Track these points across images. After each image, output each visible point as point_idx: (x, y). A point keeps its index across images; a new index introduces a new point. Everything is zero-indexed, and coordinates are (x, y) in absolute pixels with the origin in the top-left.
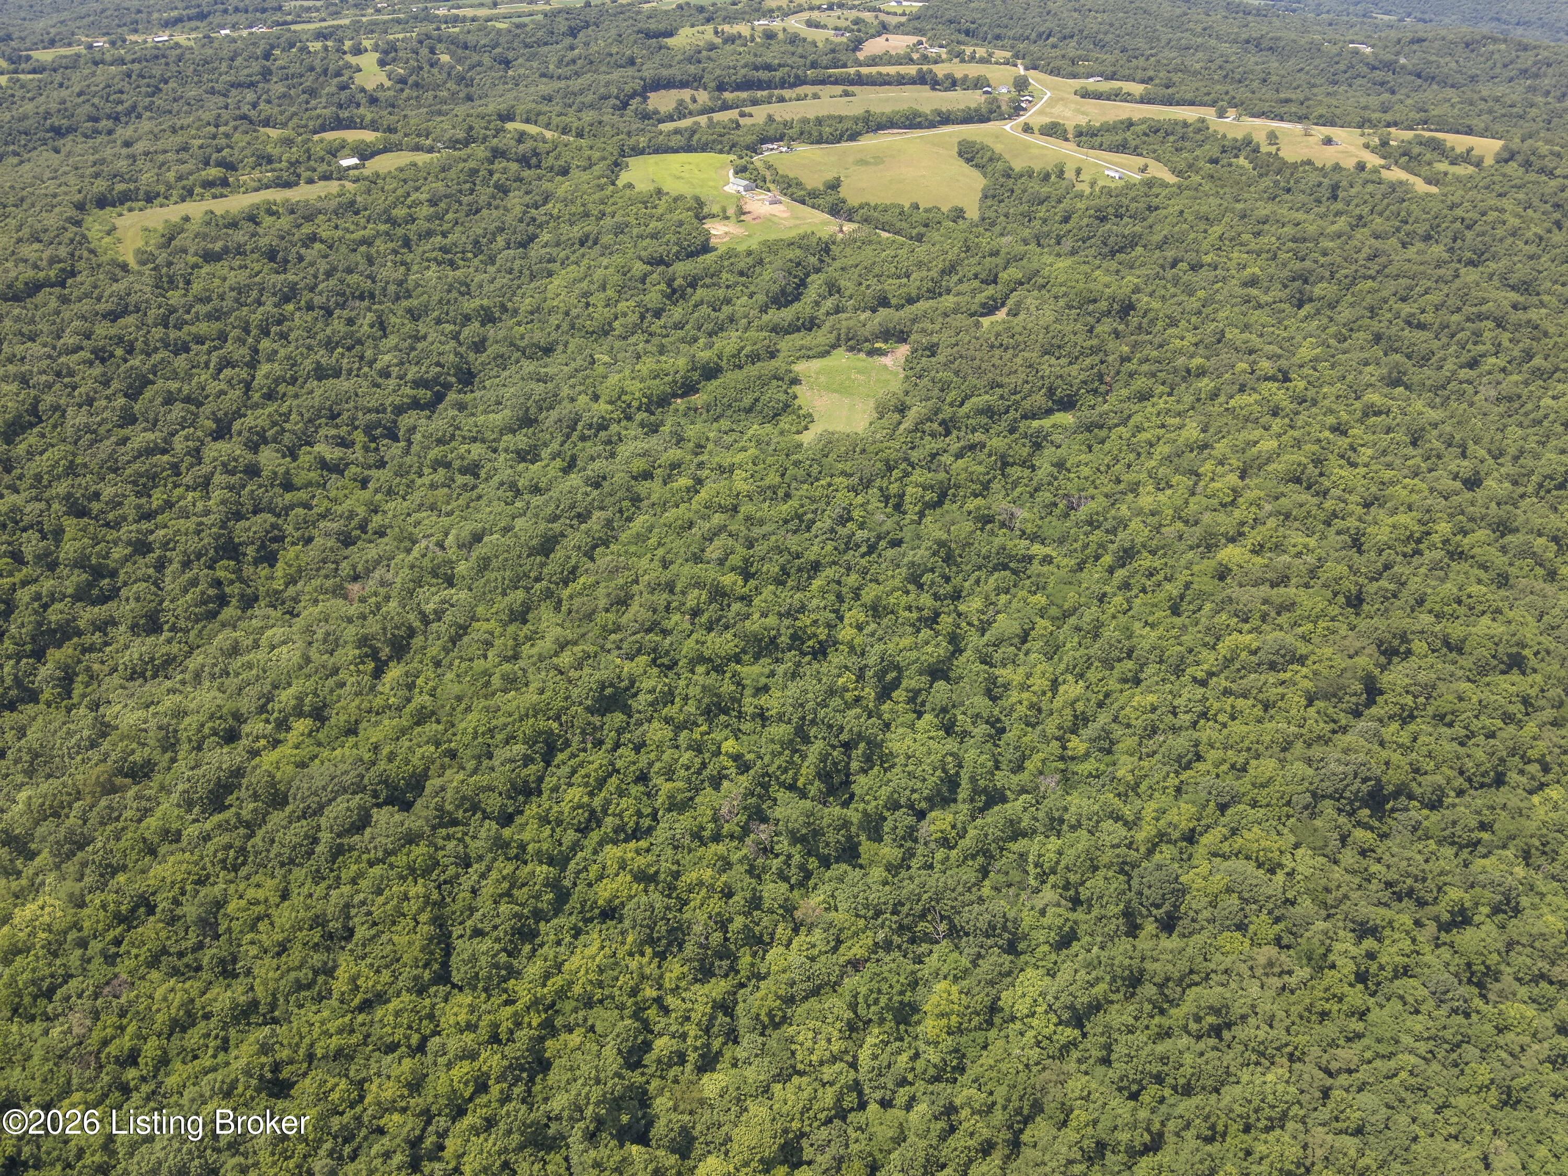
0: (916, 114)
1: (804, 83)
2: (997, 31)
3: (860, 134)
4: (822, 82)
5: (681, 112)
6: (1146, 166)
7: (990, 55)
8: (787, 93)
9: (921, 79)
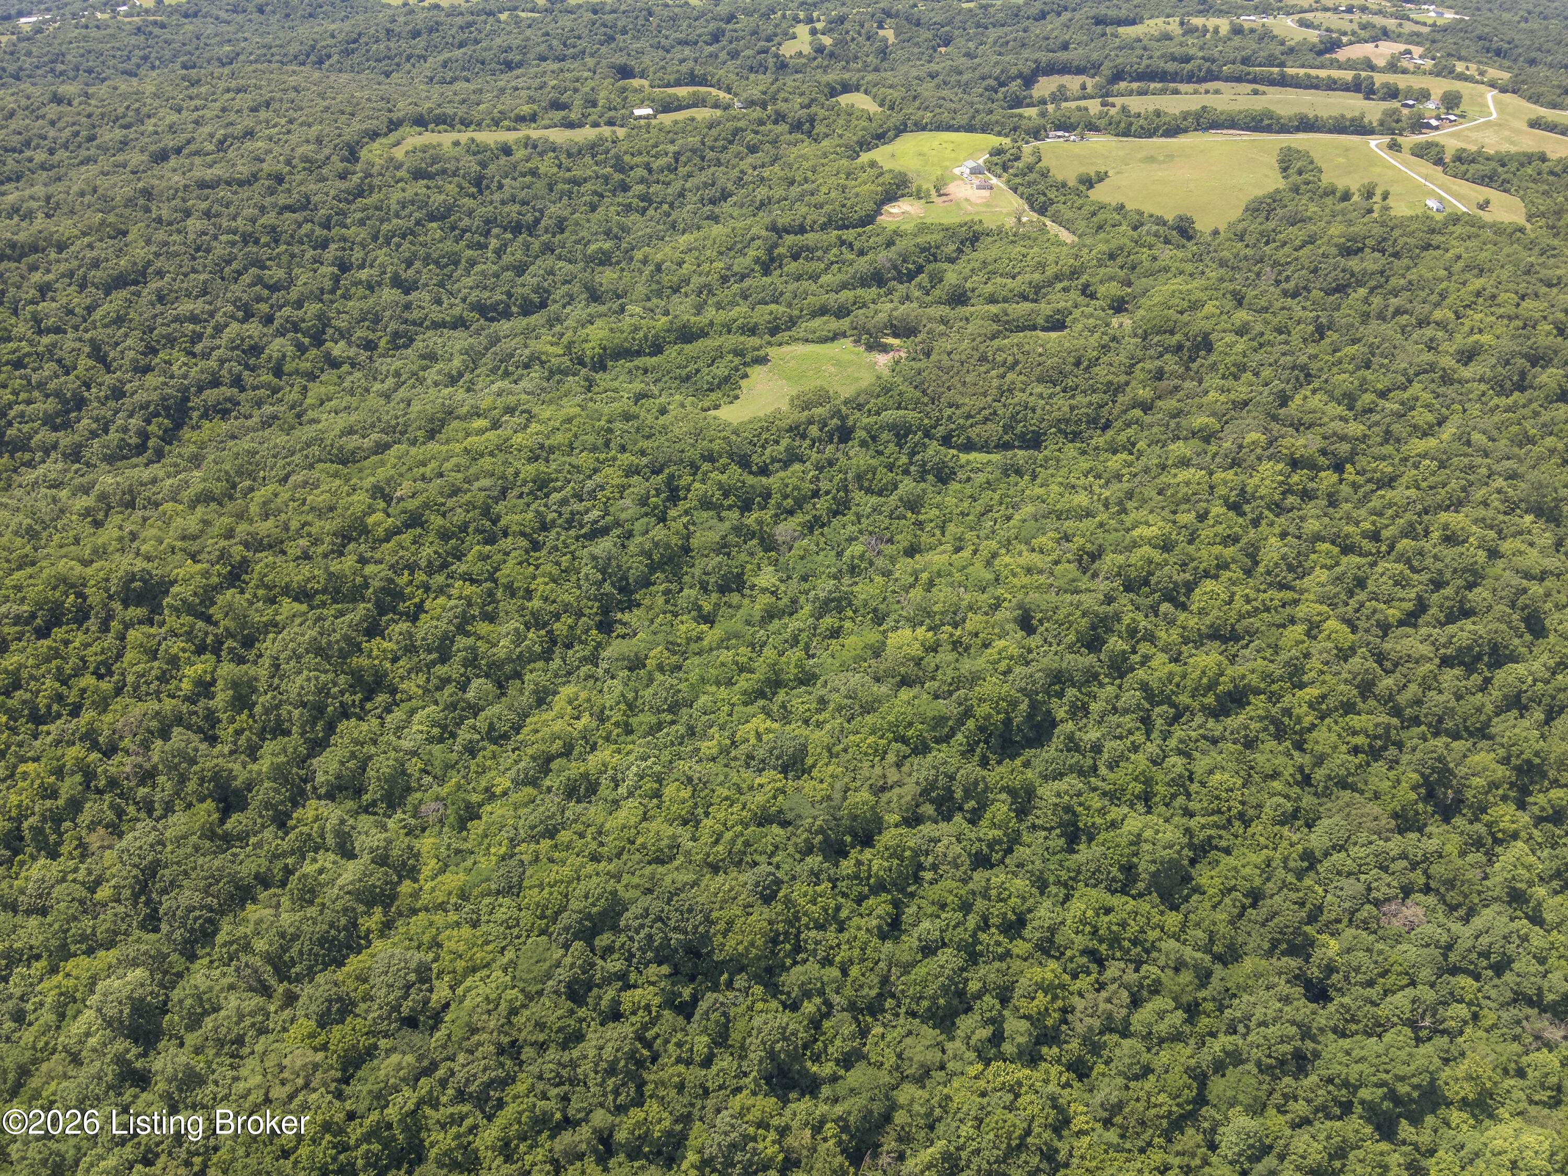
0: (1270, 115)
1: (1217, 78)
2: (1533, 55)
3: (1185, 131)
4: (1239, 79)
5: (1060, 96)
6: (1487, 202)
7: (1482, 73)
8: (1183, 87)
9: (1355, 87)
